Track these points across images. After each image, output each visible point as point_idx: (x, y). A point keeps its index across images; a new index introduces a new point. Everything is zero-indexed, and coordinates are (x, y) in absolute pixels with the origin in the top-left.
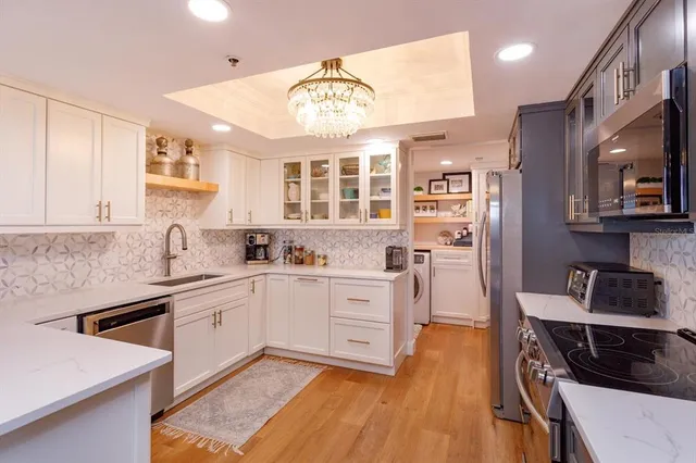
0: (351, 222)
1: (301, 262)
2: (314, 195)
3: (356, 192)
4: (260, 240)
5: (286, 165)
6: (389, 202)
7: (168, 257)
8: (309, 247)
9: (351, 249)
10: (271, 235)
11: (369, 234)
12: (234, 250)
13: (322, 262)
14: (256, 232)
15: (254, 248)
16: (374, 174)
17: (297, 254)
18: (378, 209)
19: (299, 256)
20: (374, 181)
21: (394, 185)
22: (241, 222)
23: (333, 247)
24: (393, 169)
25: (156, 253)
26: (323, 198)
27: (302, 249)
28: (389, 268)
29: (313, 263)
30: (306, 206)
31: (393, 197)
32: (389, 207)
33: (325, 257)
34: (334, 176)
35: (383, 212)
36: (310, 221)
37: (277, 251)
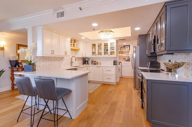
0: (106, 56)
2: (98, 50)
3: (107, 50)
4: (86, 60)
5: (92, 44)
6: (114, 52)
7: (72, 62)
8: (97, 61)
9: (106, 61)
10: (89, 59)
11: (109, 58)
12: (81, 62)
14: (86, 58)
15: (85, 61)
16: (111, 46)
17: (94, 62)
18: (112, 53)
19: (95, 63)
20: (111, 48)
21: (115, 48)
22: (84, 56)
23: (102, 61)
24: (115, 45)
27: (95, 62)
28: (114, 64)
29: (98, 64)
31: (115, 51)
33: (100, 63)
34: (103, 47)
37: (90, 62)
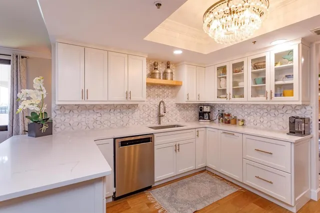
1: (229, 122)
2: (235, 84)
3: (264, 80)
4: (206, 109)
5: (218, 69)
6: (292, 84)
7: (160, 116)
8: (233, 114)
9: (262, 116)
10: (212, 106)
11: (276, 108)
13: (241, 123)
14: (204, 105)
15: (203, 113)
16: (278, 66)
17: (226, 118)
18: (283, 89)
19: (227, 119)
21: (296, 72)
22: (194, 99)
23: (249, 115)
24: (296, 62)
25: (155, 114)
26: (241, 85)
27: (229, 115)
28: (292, 132)
29: (235, 123)
30: (230, 90)
31: (296, 80)
32: (292, 88)
33: (243, 121)
34: (248, 69)
35: (287, 91)
36: (232, 99)
37: (215, 115)
